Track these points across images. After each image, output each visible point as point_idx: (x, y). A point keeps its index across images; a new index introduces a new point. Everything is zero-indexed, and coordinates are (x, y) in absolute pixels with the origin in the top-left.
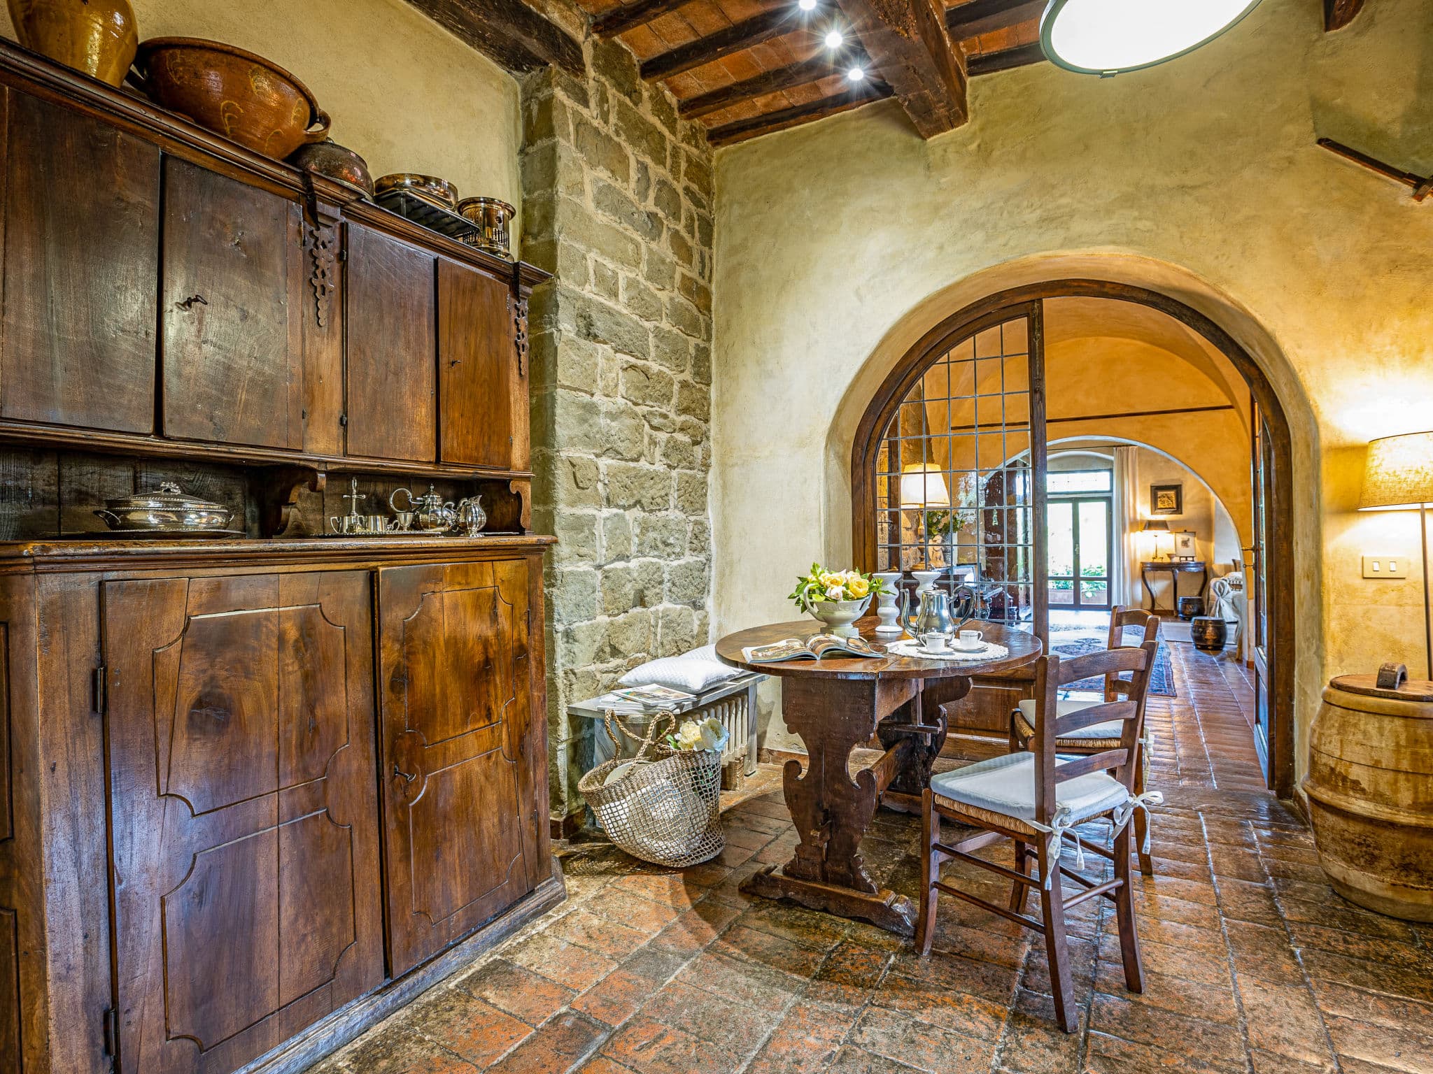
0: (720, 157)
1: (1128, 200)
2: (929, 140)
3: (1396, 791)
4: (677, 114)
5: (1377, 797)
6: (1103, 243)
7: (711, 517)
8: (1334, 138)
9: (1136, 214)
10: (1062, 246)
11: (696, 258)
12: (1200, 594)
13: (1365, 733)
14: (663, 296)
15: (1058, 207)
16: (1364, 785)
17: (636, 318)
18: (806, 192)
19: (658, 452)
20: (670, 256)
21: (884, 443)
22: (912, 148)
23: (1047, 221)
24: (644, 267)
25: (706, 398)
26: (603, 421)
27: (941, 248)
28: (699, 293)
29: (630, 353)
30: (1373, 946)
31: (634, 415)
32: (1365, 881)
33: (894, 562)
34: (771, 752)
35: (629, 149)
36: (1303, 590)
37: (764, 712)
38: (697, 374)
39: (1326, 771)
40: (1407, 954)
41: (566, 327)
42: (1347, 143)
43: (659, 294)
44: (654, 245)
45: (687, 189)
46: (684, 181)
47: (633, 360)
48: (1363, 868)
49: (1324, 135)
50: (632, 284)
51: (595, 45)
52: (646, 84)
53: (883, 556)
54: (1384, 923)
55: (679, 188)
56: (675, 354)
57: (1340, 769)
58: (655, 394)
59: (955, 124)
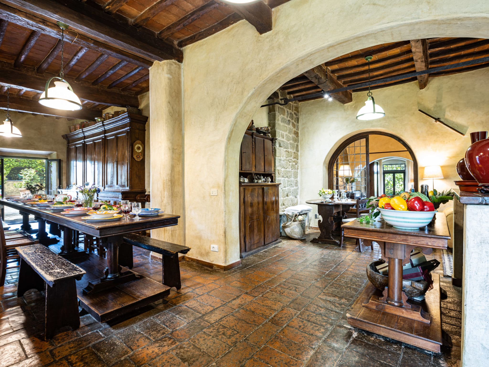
0: (300, 104)
2: (345, 104)
7: (299, 179)
8: (422, 110)
9: (385, 121)
10: (371, 127)
11: (296, 126)
14: (291, 136)
17: (287, 141)
19: (290, 167)
20: (292, 128)
21: (335, 164)
22: (341, 105)
24: (288, 131)
25: (298, 155)
26: (282, 162)
27: (347, 126)
28: (296, 134)
29: (286, 148)
31: (286, 160)
33: (337, 188)
34: (311, 227)
35: (285, 109)
37: (310, 219)
38: (296, 150)
41: (277, 145)
42: (424, 111)
44: (289, 126)
45: (295, 113)
46: (294, 111)
47: (286, 150)
49: (420, 109)
50: (286, 135)
51: (281, 92)
53: (335, 187)
55: (293, 113)
56: (293, 147)
58: (290, 155)
59: (350, 102)
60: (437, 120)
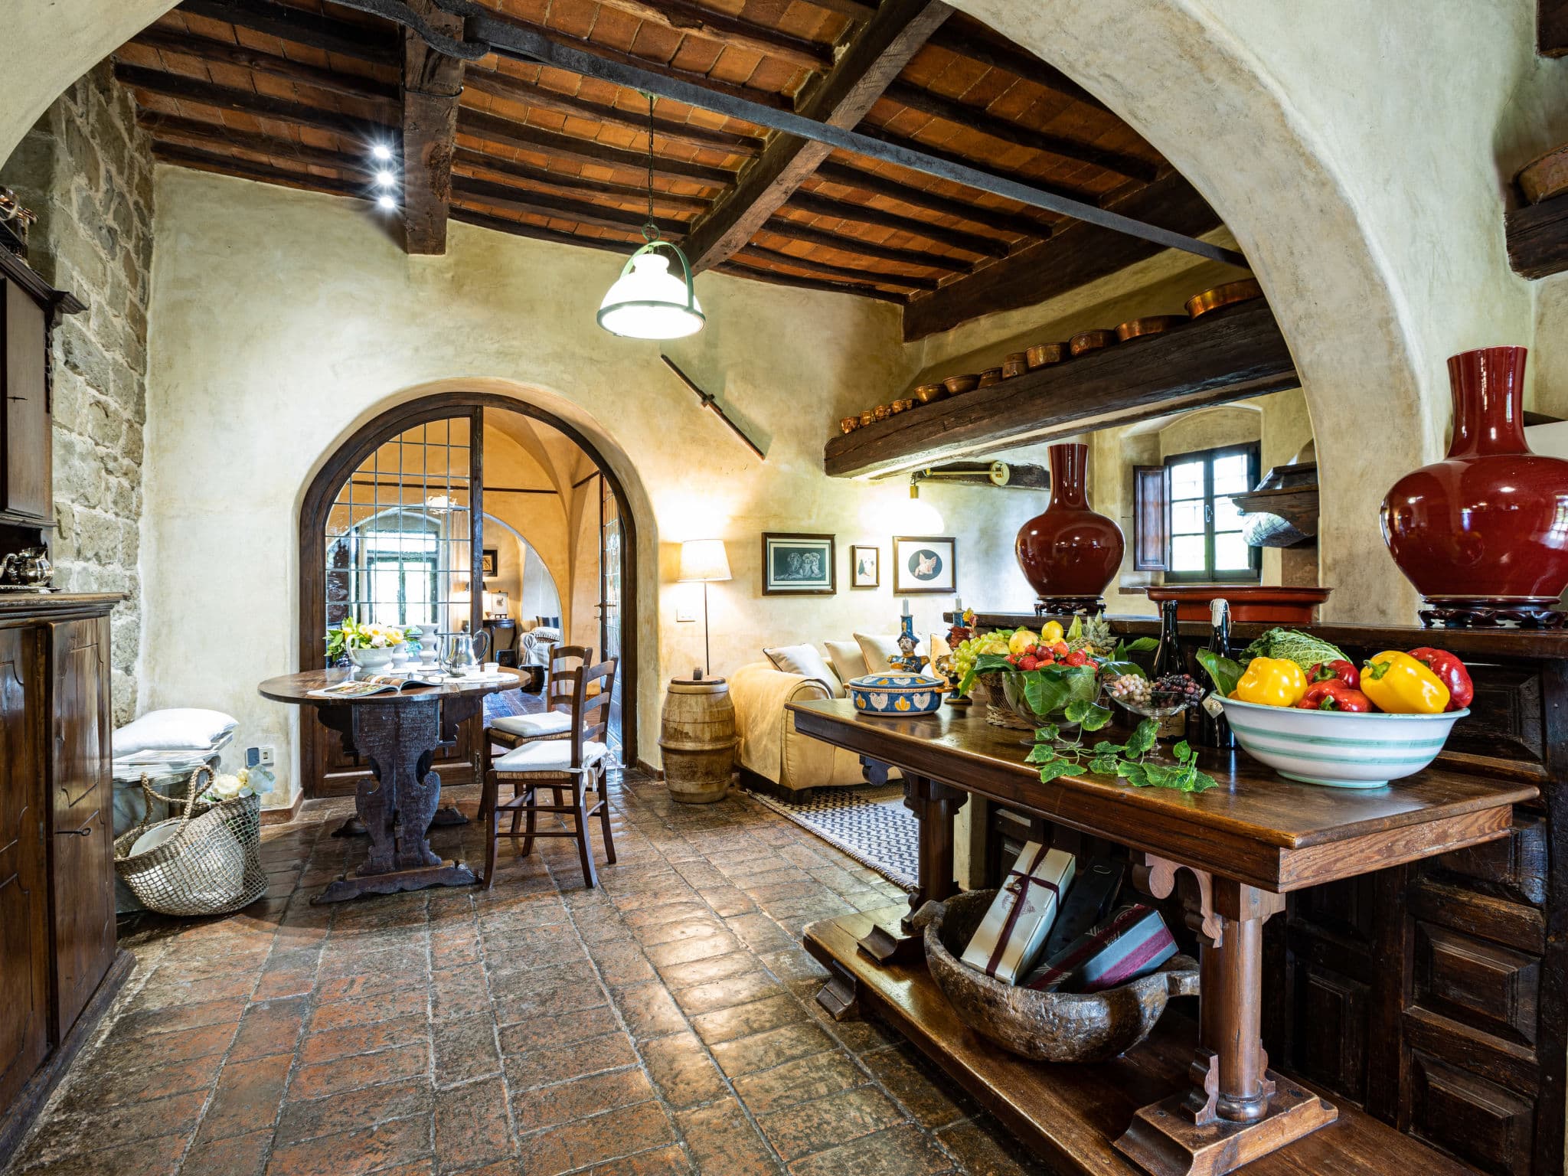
0: (161, 173)
1: (558, 357)
2: (411, 255)
3: (703, 734)
4: (135, 120)
5: (697, 739)
6: (540, 383)
7: (142, 569)
8: (670, 358)
9: (562, 368)
11: (139, 280)
12: (511, 647)
13: (690, 705)
14: (117, 324)
15: (511, 347)
16: (691, 734)
17: (100, 346)
18: (279, 254)
19: (110, 497)
20: (123, 279)
22: (394, 256)
23: (502, 354)
24: (108, 291)
25: (141, 439)
26: (76, 462)
27: (417, 350)
28: (139, 322)
29: (97, 388)
30: (699, 816)
31: (96, 457)
32: (690, 787)
35: (100, 154)
36: (644, 631)
38: (136, 411)
39: (672, 731)
40: (711, 815)
41: (57, 356)
43: (115, 320)
44: (113, 266)
45: (136, 203)
46: (135, 196)
47: (98, 395)
48: (690, 781)
49: (664, 353)
50: (101, 310)
52: (118, 84)
54: (699, 807)
55: (132, 202)
56: (124, 390)
57: (679, 728)
58: (111, 433)
59: (434, 252)
60: (707, 398)
